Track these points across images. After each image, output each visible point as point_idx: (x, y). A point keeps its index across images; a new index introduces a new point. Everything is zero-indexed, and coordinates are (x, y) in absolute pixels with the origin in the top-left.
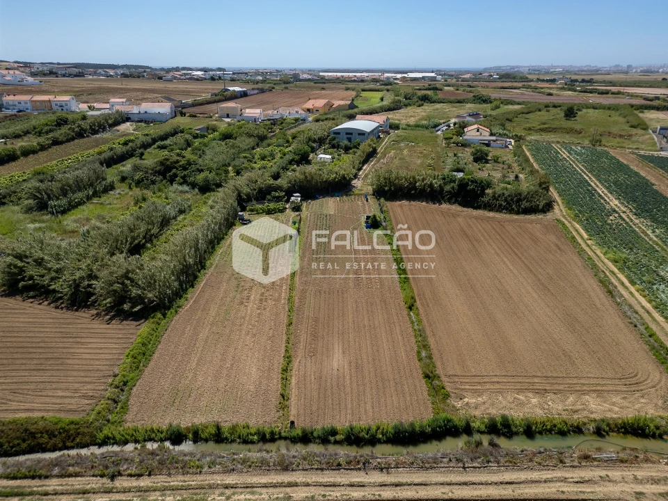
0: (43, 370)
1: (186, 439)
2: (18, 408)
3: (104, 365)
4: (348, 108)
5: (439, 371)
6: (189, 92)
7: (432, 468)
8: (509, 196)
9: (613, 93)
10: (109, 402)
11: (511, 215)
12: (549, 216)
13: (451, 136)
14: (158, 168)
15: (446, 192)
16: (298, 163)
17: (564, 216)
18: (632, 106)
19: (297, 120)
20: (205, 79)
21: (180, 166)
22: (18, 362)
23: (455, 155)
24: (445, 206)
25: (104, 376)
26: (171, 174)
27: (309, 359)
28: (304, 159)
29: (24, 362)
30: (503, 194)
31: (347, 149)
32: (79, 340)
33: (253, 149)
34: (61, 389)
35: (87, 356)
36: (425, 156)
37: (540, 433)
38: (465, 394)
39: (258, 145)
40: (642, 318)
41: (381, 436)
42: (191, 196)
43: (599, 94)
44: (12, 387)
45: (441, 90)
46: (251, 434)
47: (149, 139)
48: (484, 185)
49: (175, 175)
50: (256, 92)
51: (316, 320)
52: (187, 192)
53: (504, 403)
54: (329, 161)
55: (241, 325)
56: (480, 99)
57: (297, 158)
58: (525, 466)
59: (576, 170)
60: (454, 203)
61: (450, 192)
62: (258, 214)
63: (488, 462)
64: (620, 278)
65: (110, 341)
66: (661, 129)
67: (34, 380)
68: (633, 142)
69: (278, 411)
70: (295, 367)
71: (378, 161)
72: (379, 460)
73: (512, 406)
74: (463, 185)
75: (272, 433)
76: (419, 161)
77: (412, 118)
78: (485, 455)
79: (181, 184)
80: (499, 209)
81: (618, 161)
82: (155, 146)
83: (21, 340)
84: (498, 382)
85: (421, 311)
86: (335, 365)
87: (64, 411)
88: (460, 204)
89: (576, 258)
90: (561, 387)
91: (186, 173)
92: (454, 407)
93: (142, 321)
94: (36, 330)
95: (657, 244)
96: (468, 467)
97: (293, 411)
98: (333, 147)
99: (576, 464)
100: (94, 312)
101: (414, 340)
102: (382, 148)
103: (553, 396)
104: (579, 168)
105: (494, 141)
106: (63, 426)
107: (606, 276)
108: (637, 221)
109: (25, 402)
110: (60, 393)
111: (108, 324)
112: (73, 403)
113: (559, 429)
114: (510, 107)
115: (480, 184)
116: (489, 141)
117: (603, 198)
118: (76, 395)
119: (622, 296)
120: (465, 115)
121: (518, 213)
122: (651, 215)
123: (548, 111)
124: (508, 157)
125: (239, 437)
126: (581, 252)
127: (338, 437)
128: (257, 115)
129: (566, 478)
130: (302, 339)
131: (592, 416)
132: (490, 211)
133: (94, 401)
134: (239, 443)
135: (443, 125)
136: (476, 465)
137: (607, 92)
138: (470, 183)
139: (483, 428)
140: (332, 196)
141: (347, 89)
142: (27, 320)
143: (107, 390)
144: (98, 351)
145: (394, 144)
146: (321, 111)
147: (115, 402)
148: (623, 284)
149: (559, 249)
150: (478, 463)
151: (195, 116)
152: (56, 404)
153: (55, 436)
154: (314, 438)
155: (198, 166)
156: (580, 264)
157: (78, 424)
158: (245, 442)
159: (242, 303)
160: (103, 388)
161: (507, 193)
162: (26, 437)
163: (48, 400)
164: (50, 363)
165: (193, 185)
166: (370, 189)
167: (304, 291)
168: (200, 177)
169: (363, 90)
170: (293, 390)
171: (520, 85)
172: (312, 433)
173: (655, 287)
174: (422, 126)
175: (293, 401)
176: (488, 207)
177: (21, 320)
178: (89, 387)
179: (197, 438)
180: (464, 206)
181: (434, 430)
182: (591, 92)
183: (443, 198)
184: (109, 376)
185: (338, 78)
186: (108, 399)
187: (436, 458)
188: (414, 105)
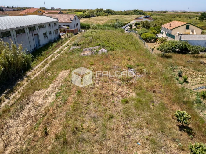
56: (138, 12)
120: (142, 17)
135: (126, 26)
174: (111, 26)
188: (102, 15)
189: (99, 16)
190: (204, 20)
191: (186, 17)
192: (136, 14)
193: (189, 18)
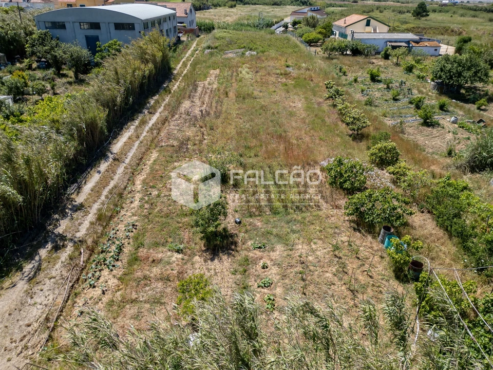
23: (374, 78)
31: (81, 70)
71: (173, 109)
76: (298, 104)
102: (185, 65)
105: (417, 42)
116: (408, 42)
120: (306, 10)
188: (225, 6)
189: (219, 9)
190: (423, 16)
191: (394, 11)
192: (294, 3)
193: (400, 12)
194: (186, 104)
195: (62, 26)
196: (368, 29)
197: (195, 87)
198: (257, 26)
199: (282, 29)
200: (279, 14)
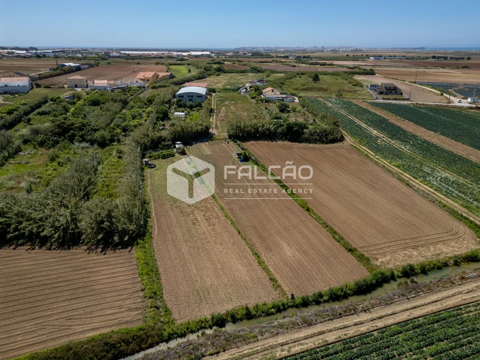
0: (79, 298)
1: (226, 322)
2: (83, 329)
3: (127, 284)
4: (168, 77)
5: (354, 246)
6: (27, 67)
7: (392, 303)
8: (320, 132)
9: (328, 65)
10: (153, 309)
11: (323, 145)
12: (345, 143)
13: (256, 96)
14: (57, 130)
15: (279, 133)
16: (163, 120)
17: (353, 143)
18: (346, 72)
19: (140, 87)
20: (32, 57)
21: (77, 128)
22: (51, 296)
23: (266, 109)
24: (280, 142)
25: (134, 292)
26: (70, 134)
27: (269, 253)
28: (165, 116)
29: (57, 295)
30: (316, 132)
31: (191, 107)
32: (90, 270)
33: (121, 111)
34: (107, 309)
35: (108, 281)
36: (247, 110)
37: (429, 270)
38: (377, 256)
39: (123, 108)
40: (434, 197)
41: (349, 292)
42: (94, 150)
43: (320, 65)
44: (64, 316)
45: (223, 64)
46: (270, 309)
47: (27, 108)
48: (303, 127)
49: (74, 136)
50: (87, 66)
51: (255, 227)
52: (88, 148)
53: (401, 258)
54: (183, 116)
55: (206, 239)
56: (255, 70)
57: (161, 116)
58: (437, 290)
59: (342, 114)
60: (285, 140)
61: (281, 133)
62: (155, 159)
63: (418, 292)
64: (407, 176)
65: (117, 266)
66: (371, 86)
67: (79, 307)
68: (359, 95)
69: (276, 290)
70: (265, 260)
71: (217, 115)
72: (361, 306)
73: (406, 258)
74: (290, 127)
75: (283, 304)
76: (245, 114)
77: (219, 84)
78: (414, 289)
79: (80, 142)
80: (315, 141)
81: (362, 107)
82: (35, 112)
83: (38, 279)
84: (389, 246)
85: (316, 211)
86: (289, 253)
87: (123, 323)
88: (289, 140)
89: (376, 167)
90: (422, 243)
91: (83, 132)
92: (376, 265)
93: (130, 248)
94: (45, 269)
95: (412, 155)
96: (410, 298)
97: (286, 289)
98: (180, 106)
99: (460, 283)
100: (86, 247)
101: (325, 230)
102: (214, 106)
103: (423, 249)
104: (343, 112)
105: (286, 98)
106: (136, 333)
107: (399, 176)
108: (393, 142)
109: (85, 325)
110: (109, 312)
111: (105, 254)
112: (126, 316)
113: (438, 266)
114: (277, 75)
115: (301, 126)
116: (283, 98)
117: (367, 130)
118: (122, 310)
119: (415, 186)
120: (255, 81)
121: (327, 143)
122: (398, 138)
123: (300, 77)
124: (299, 108)
125: (263, 312)
126: (376, 163)
127: (325, 298)
128: (106, 85)
129: (461, 292)
130: (255, 241)
131: (448, 255)
132: (309, 143)
133: (140, 311)
134: (264, 316)
135: (242, 88)
136: (413, 296)
137: (325, 64)
138: (294, 126)
139: (400, 274)
140: (202, 142)
141: (157, 64)
142: (31, 263)
143: (145, 301)
144: (113, 275)
145: (221, 103)
146: (151, 81)
147: (158, 308)
148: (410, 179)
149: (364, 162)
150: (414, 294)
151: (50, 87)
152: (112, 320)
153: (131, 343)
154: (311, 302)
155: (92, 127)
156: (381, 171)
157: (145, 330)
158: (268, 314)
159: (194, 224)
160: (140, 300)
161: (318, 131)
162: (108, 349)
163: (102, 318)
164: (80, 291)
165: (92, 142)
166: (226, 135)
167: (232, 210)
168: (97, 135)
169: (170, 65)
170: (275, 275)
171: (270, 60)
172: (308, 299)
173: (427, 179)
174: (229, 89)
175: (280, 281)
176: (308, 141)
177: (25, 264)
178: (128, 302)
179: (234, 319)
180: (292, 142)
181: (377, 281)
182: (316, 64)
183: (277, 137)
184: (138, 291)
185: (141, 56)
186: (151, 307)
187: (390, 297)
188: (214, 75)
194: (220, 115)
195: (183, 96)
196: (273, 93)
197: (220, 111)
198: (234, 90)
199: (244, 90)
200: (243, 81)
